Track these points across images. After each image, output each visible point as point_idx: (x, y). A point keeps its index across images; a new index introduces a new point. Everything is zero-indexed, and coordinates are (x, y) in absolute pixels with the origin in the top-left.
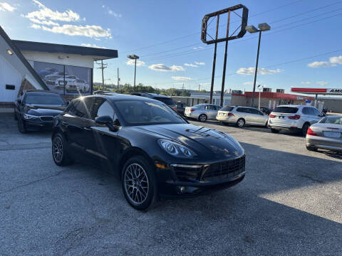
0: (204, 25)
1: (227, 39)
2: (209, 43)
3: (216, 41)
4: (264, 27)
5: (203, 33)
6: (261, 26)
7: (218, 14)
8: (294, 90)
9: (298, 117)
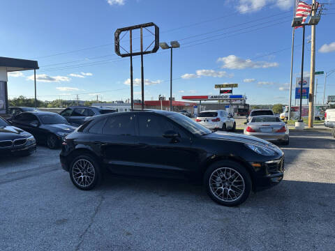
0: (117, 39)
1: (142, 54)
2: (123, 56)
3: (131, 55)
4: (175, 45)
5: (116, 46)
6: (172, 43)
7: (130, 29)
8: (184, 98)
9: (218, 120)
